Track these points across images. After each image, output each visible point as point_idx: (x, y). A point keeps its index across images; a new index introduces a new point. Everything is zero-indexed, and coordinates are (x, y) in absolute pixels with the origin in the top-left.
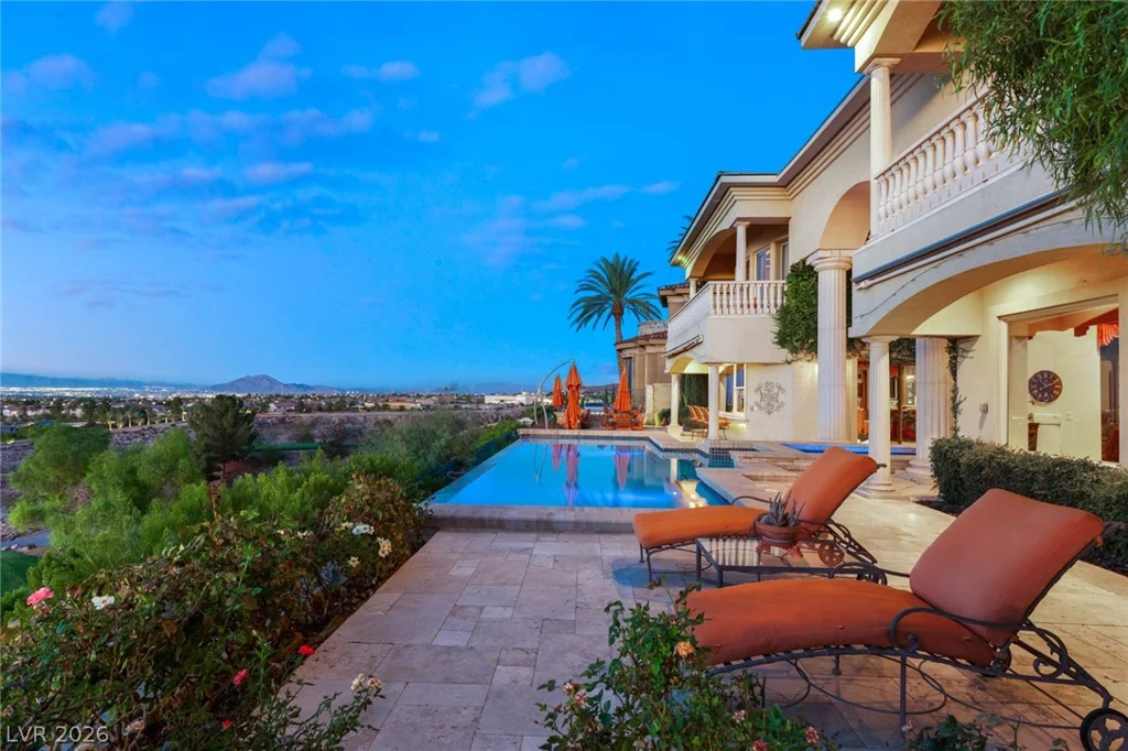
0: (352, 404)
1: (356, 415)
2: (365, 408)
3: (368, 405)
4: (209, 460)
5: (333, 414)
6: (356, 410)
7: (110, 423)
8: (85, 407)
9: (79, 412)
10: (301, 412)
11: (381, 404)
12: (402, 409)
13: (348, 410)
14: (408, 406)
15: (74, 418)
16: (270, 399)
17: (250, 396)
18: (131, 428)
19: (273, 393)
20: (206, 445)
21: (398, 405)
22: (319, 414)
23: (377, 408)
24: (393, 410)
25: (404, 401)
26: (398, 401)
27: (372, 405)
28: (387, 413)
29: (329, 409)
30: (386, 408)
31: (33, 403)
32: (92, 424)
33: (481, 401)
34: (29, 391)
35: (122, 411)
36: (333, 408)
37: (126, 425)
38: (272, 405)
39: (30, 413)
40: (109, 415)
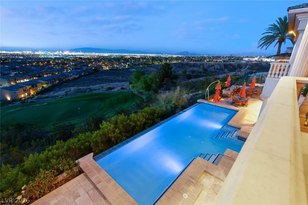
0: (204, 60)
2: (206, 61)
4: (163, 77)
5: (199, 62)
8: (152, 59)
10: (191, 61)
12: (217, 61)
13: (202, 61)
14: (219, 61)
19: (186, 56)
20: (162, 74)
22: (195, 62)
25: (218, 59)
26: (216, 59)
27: (209, 60)
29: (198, 61)
30: (212, 61)
31: (145, 58)
32: (152, 63)
33: (242, 59)
34: (145, 55)
36: (199, 61)
38: (185, 59)
39: (144, 60)
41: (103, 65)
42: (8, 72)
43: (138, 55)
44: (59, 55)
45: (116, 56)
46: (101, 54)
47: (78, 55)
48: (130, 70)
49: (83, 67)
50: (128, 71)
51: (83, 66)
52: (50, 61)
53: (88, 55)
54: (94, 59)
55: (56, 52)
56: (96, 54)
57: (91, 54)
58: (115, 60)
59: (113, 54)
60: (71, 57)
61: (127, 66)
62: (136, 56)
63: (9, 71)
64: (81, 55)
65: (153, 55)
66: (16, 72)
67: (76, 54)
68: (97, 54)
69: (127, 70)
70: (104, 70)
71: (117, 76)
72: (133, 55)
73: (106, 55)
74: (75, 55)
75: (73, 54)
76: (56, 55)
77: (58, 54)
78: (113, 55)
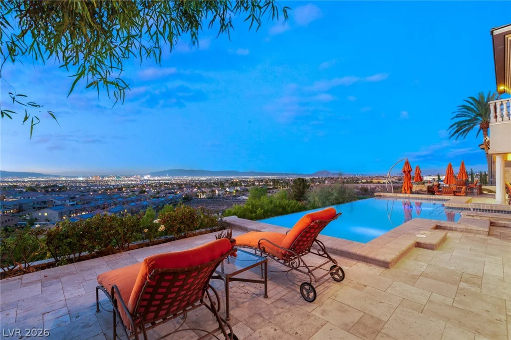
0: (357, 181)
1: (358, 185)
2: (362, 182)
3: (363, 181)
5: (349, 185)
6: (358, 183)
7: (279, 187)
8: (273, 182)
9: (271, 183)
11: (369, 181)
12: (379, 183)
13: (355, 183)
14: (382, 181)
15: (270, 185)
16: (326, 179)
17: (319, 178)
18: (284, 189)
19: (328, 177)
20: (295, 195)
21: (377, 181)
22: (343, 185)
23: (367, 182)
24: (374, 183)
25: (380, 179)
26: (377, 179)
27: (365, 181)
28: (372, 184)
29: (348, 182)
30: (371, 182)
31: (262, 181)
34: (262, 177)
35: (282, 183)
37: (283, 188)
38: (326, 181)
39: (261, 184)
40: (278, 184)
41: (198, 192)
42: (63, 202)
43: (251, 177)
44: (136, 181)
45: (218, 180)
46: (196, 178)
47: (162, 180)
48: (238, 198)
49: (168, 195)
50: (236, 199)
51: (169, 193)
52: (122, 188)
53: (176, 179)
54: (186, 184)
55: (133, 176)
56: (187, 178)
57: (182, 179)
58: (216, 184)
59: (214, 177)
60: (153, 182)
61: (234, 192)
62: (248, 179)
63: (65, 201)
64: (167, 180)
65: (275, 177)
66: (74, 202)
67: (159, 178)
68: (190, 178)
69: (234, 198)
70: (200, 198)
71: (220, 206)
72: (243, 177)
73: (203, 179)
74: (159, 180)
75: (156, 178)
76: (132, 180)
77: (135, 179)
78: (213, 179)
